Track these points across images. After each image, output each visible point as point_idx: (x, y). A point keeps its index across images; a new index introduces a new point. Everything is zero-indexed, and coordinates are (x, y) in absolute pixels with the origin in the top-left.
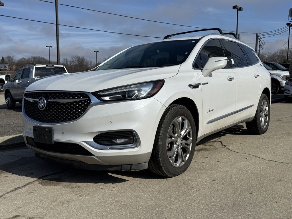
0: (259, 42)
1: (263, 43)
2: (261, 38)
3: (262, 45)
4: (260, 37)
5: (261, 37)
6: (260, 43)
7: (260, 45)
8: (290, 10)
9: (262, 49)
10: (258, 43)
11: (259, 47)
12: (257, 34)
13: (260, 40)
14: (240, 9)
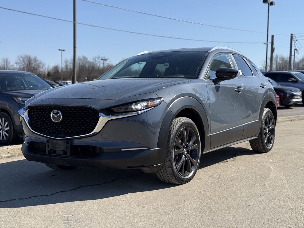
0: (295, 45)
1: (300, 47)
2: (297, 40)
3: (297, 49)
4: (295, 39)
5: (297, 39)
6: (295, 47)
7: (295, 49)
9: (298, 54)
11: (295, 52)
12: (291, 35)
13: (295, 42)
14: (272, 4)
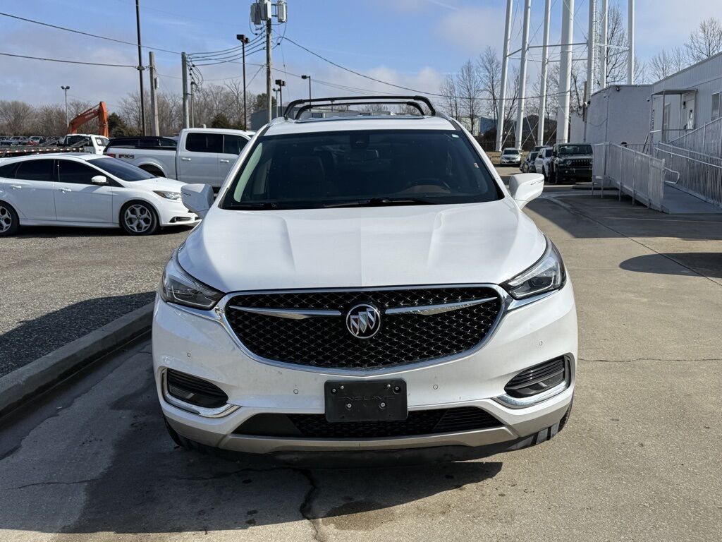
0: (190, 74)
1: (200, 79)
2: (194, 66)
3: (196, 82)
4: (191, 64)
5: (194, 63)
6: (192, 78)
7: (192, 83)
8: (252, 7)
10: (189, 77)
11: (192, 89)
12: (183, 55)
13: (191, 69)
